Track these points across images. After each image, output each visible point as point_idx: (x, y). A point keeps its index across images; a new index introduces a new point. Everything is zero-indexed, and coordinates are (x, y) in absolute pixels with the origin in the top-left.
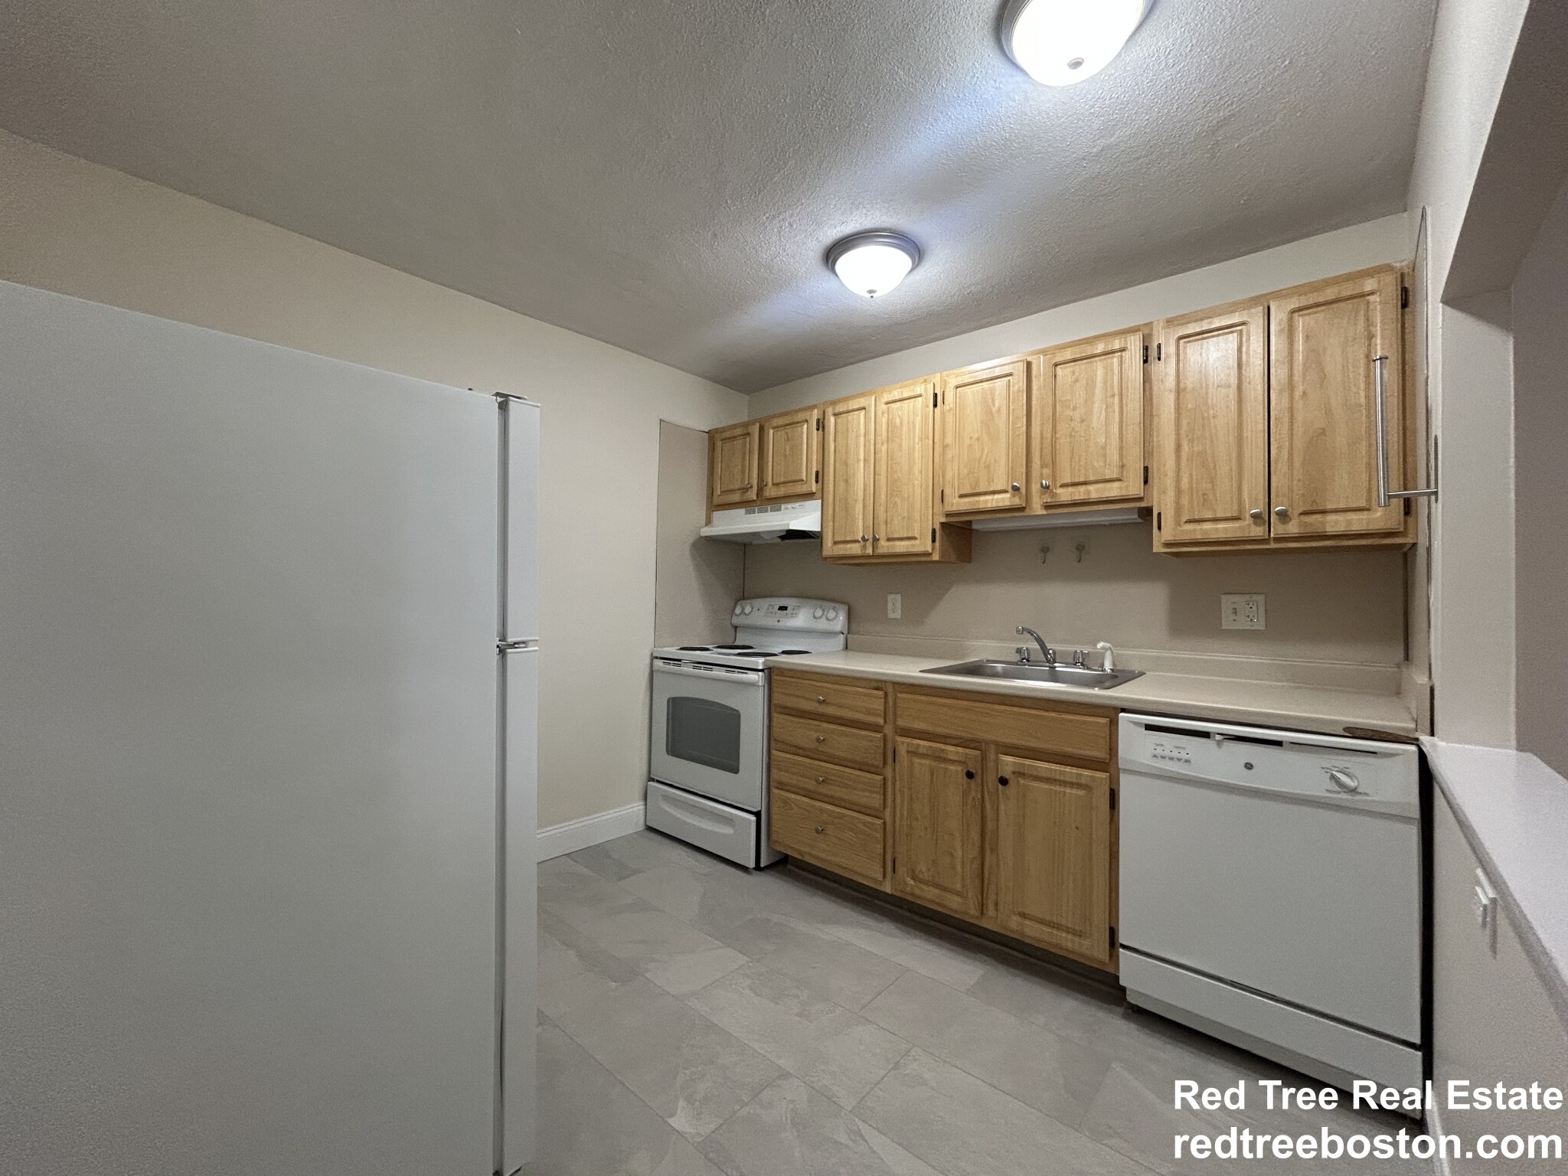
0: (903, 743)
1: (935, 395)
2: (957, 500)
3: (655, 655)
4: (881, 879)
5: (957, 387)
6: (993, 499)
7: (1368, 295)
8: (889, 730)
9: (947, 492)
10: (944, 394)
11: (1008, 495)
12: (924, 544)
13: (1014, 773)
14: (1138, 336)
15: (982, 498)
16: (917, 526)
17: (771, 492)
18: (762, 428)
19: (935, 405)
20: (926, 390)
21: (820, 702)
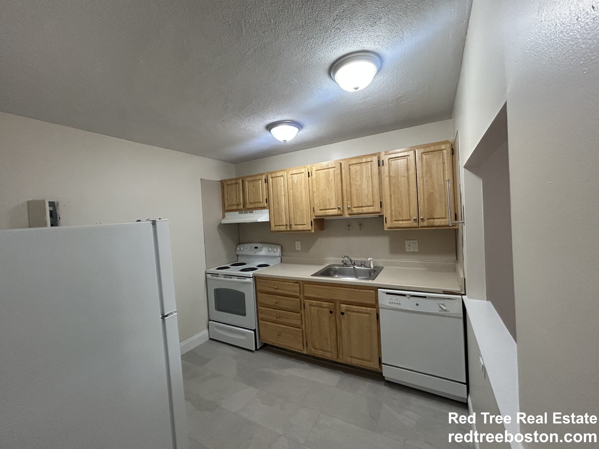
0: (307, 302)
1: (309, 173)
2: (319, 211)
3: (207, 272)
4: (303, 349)
5: (316, 170)
6: (331, 211)
7: (443, 150)
8: (301, 297)
9: (315, 208)
10: (312, 173)
11: (336, 210)
12: (308, 227)
13: (345, 310)
14: (376, 157)
15: (328, 211)
16: (305, 220)
17: (248, 206)
18: (243, 181)
19: (309, 176)
20: (305, 171)
21: (275, 289)
